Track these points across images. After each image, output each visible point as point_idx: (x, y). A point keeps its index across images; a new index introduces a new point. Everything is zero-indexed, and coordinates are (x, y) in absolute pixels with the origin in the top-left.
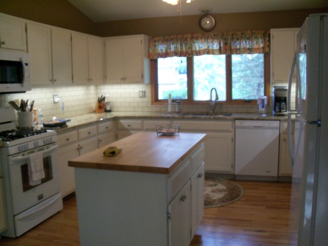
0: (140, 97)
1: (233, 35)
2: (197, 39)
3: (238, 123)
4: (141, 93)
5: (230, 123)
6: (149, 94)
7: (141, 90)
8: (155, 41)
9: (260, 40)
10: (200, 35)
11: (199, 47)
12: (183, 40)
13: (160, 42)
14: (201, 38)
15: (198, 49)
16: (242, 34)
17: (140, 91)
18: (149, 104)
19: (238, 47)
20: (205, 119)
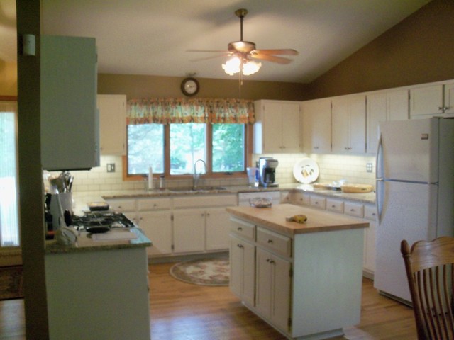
0: (108, 171)
1: (218, 102)
2: (180, 104)
3: (242, 196)
4: (109, 166)
5: (234, 197)
6: (119, 168)
7: (109, 162)
8: (131, 104)
9: (246, 110)
10: (183, 100)
11: (182, 114)
12: (165, 105)
13: (138, 105)
14: (185, 104)
15: (180, 116)
16: (227, 102)
17: (108, 164)
18: (120, 180)
19: (222, 115)
20: (209, 194)
